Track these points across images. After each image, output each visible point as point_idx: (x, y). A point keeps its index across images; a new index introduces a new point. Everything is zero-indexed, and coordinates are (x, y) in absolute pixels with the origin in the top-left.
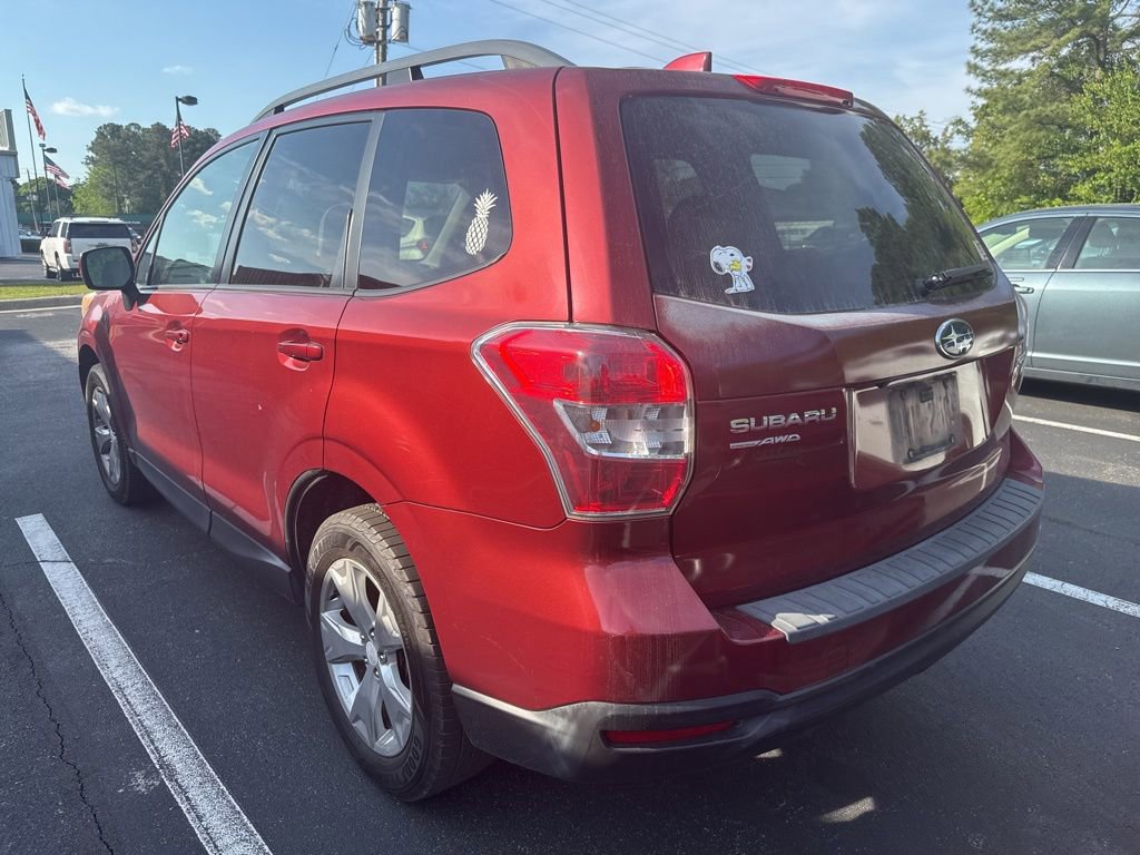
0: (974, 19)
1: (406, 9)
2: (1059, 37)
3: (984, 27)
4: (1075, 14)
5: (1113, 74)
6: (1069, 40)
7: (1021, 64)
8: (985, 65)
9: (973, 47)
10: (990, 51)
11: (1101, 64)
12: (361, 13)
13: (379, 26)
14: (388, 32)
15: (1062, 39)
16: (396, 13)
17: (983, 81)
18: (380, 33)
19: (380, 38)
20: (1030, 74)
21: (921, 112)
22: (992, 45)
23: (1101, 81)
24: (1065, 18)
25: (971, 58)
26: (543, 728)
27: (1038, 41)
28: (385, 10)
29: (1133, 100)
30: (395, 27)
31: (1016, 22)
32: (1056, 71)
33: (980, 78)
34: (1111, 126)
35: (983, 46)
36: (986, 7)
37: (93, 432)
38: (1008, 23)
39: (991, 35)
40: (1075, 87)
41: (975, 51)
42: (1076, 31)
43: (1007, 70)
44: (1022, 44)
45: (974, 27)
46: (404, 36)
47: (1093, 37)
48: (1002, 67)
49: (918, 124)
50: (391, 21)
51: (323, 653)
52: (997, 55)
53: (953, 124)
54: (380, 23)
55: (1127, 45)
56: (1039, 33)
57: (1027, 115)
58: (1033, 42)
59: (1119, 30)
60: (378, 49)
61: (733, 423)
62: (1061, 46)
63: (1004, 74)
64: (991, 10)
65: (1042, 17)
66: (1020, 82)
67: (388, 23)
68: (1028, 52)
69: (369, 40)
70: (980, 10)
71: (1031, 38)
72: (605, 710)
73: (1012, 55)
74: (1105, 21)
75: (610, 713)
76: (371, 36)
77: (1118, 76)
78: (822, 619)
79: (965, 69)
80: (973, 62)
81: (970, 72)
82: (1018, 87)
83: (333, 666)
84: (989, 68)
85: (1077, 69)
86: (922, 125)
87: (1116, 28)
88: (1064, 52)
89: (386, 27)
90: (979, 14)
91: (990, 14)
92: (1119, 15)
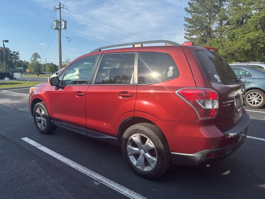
0: (185, 28)
1: (66, 22)
2: (202, 31)
3: (187, 29)
4: (204, 27)
5: (213, 39)
6: (204, 32)
7: (194, 37)
8: (188, 37)
9: (185, 33)
10: (188, 34)
11: (210, 37)
12: (55, 23)
13: (59, 26)
14: (61, 27)
15: (202, 32)
16: (63, 23)
17: (188, 40)
18: (59, 27)
19: (59, 28)
20: (197, 39)
22: (189, 33)
23: (210, 40)
24: (202, 28)
25: (185, 35)
26: (194, 156)
27: (198, 32)
28: (60, 22)
29: (217, 44)
30: (63, 26)
31: (193, 28)
32: (202, 38)
33: (187, 39)
35: (187, 33)
36: (187, 25)
37: (35, 118)
38: (192, 29)
39: (188, 31)
40: (205, 41)
41: (185, 34)
42: (205, 30)
43: (192, 38)
44: (195, 33)
45: (185, 29)
46: (65, 28)
47: (208, 31)
48: (191, 37)
50: (62, 25)
51: (127, 154)
52: (190, 35)
54: (59, 25)
55: (214, 33)
56: (198, 31)
58: (197, 32)
59: (213, 30)
60: (59, 31)
61: (223, 102)
62: (202, 33)
63: (192, 39)
65: (198, 27)
66: (195, 40)
67: (61, 25)
68: (196, 34)
69: (57, 29)
71: (196, 32)
72: (208, 151)
73: (193, 35)
74: (210, 29)
75: (209, 151)
76: (57, 28)
77: (214, 39)
78: (235, 134)
79: (184, 38)
80: (185, 36)
81: (185, 38)
82: (195, 41)
83: (130, 156)
84: (189, 37)
85: (205, 38)
87: (212, 30)
88: (202, 34)
89: (61, 26)
90: (186, 27)
91: (188, 27)
92: (212, 27)
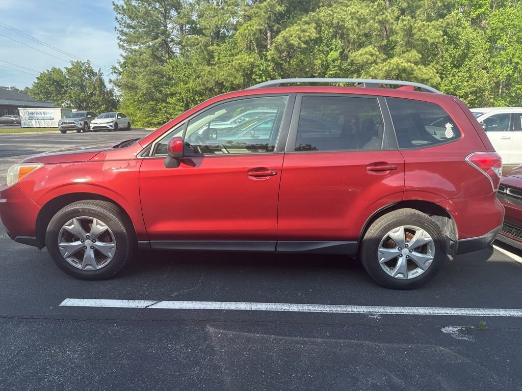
0: (118, 26)
8: (125, 45)
9: (119, 37)
21: (88, 60)
22: (125, 38)
33: (124, 51)
34: (180, 77)
36: (123, 22)
40: (160, 60)
41: (119, 39)
42: (160, 39)
45: (116, 28)
47: (165, 41)
48: (133, 48)
49: (87, 66)
52: (130, 42)
53: (112, 68)
57: (150, 69)
63: (135, 51)
64: (124, 23)
70: (120, 22)
79: (118, 46)
80: (120, 43)
81: (120, 48)
84: (127, 47)
86: (89, 66)
90: (120, 24)
